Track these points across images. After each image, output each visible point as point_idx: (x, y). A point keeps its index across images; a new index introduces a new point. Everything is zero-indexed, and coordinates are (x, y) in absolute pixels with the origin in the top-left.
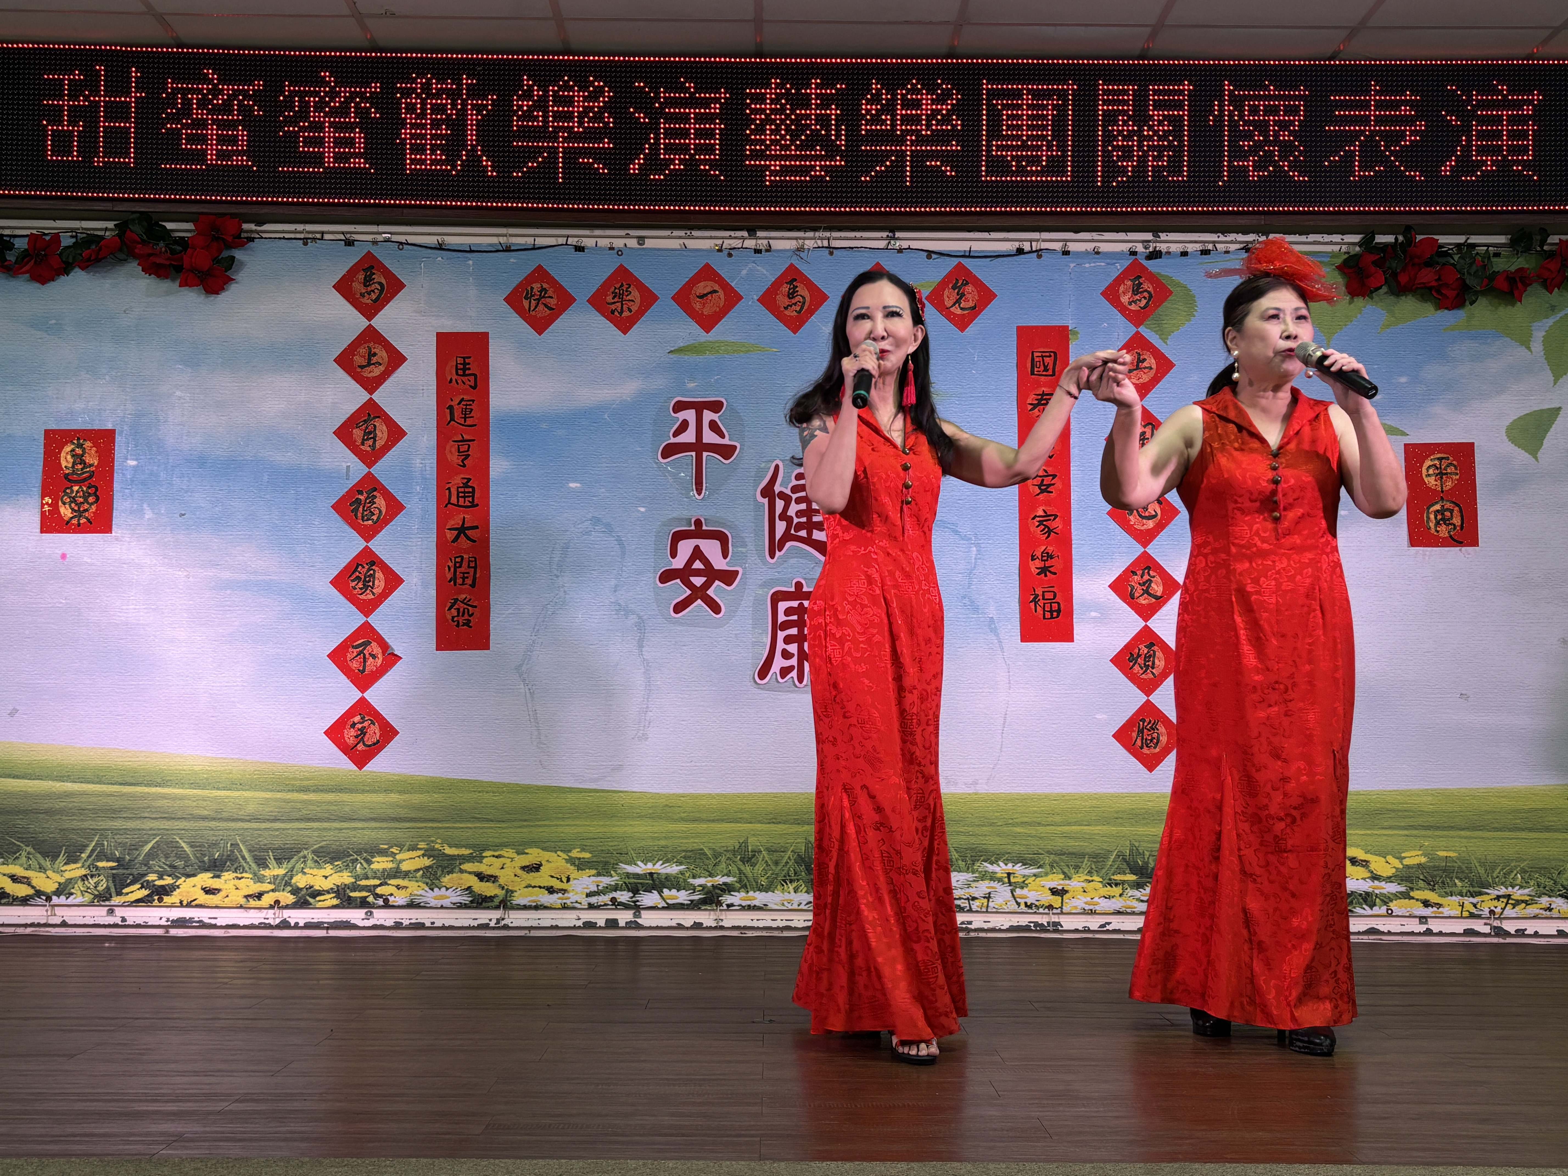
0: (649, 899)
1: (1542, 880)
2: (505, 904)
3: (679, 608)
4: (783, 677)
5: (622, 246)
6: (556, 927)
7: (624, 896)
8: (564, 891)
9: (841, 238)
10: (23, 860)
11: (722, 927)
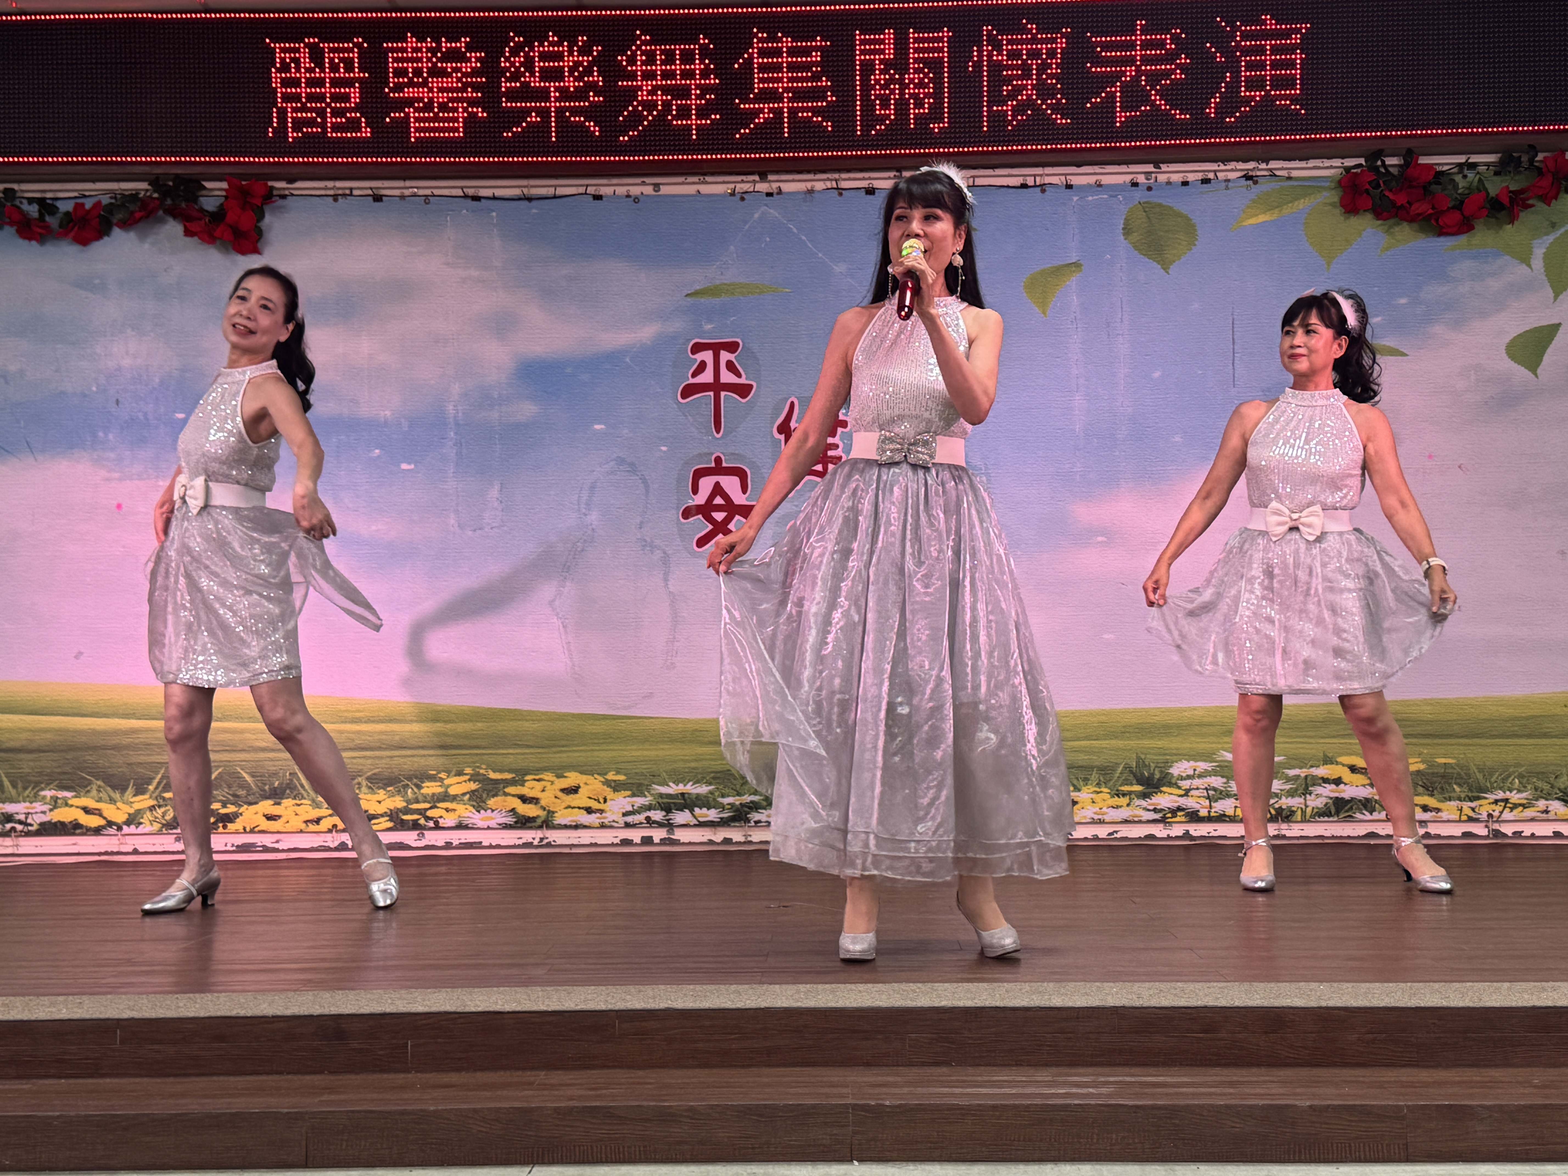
0: (681, 817)
1: (1540, 784)
2: (547, 824)
3: (702, 542)
5: (639, 193)
6: (596, 845)
7: (657, 815)
8: (601, 811)
9: (849, 179)
10: (94, 793)
11: (750, 842)
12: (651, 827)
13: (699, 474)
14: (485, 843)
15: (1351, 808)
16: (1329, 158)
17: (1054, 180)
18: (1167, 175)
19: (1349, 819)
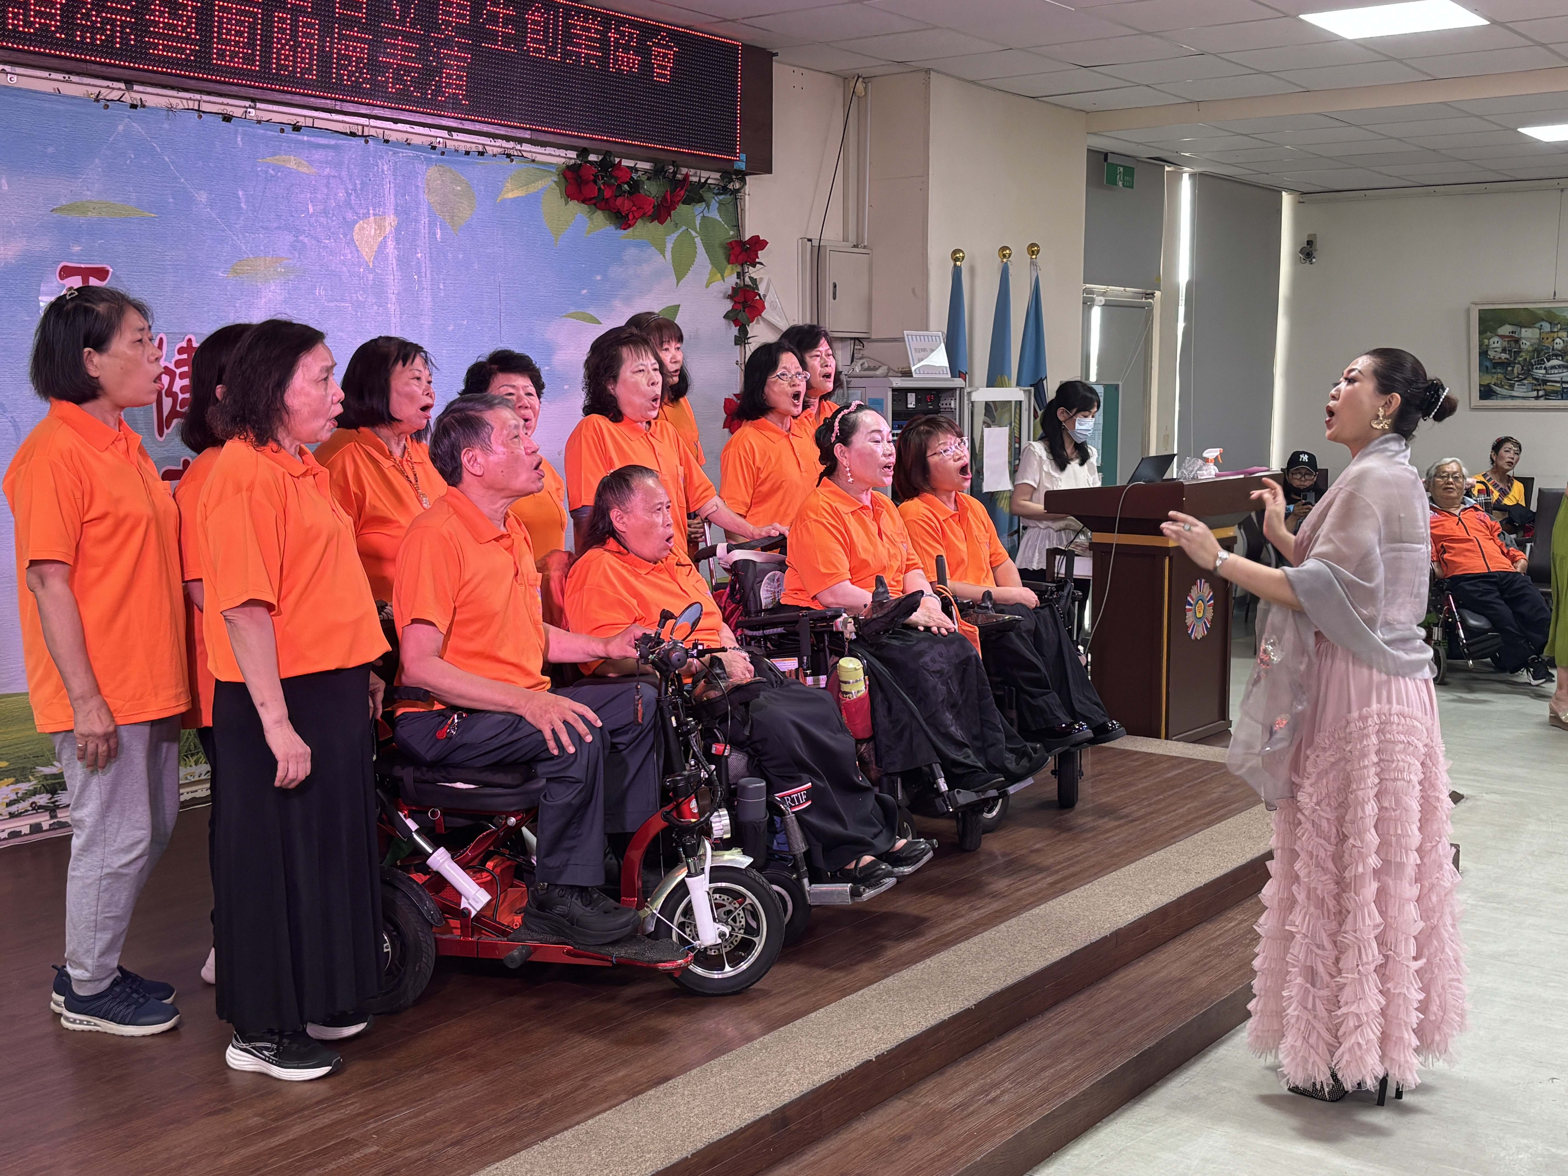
9: (209, 102)
12: (37, 813)
17: (373, 132)
18: (456, 143)
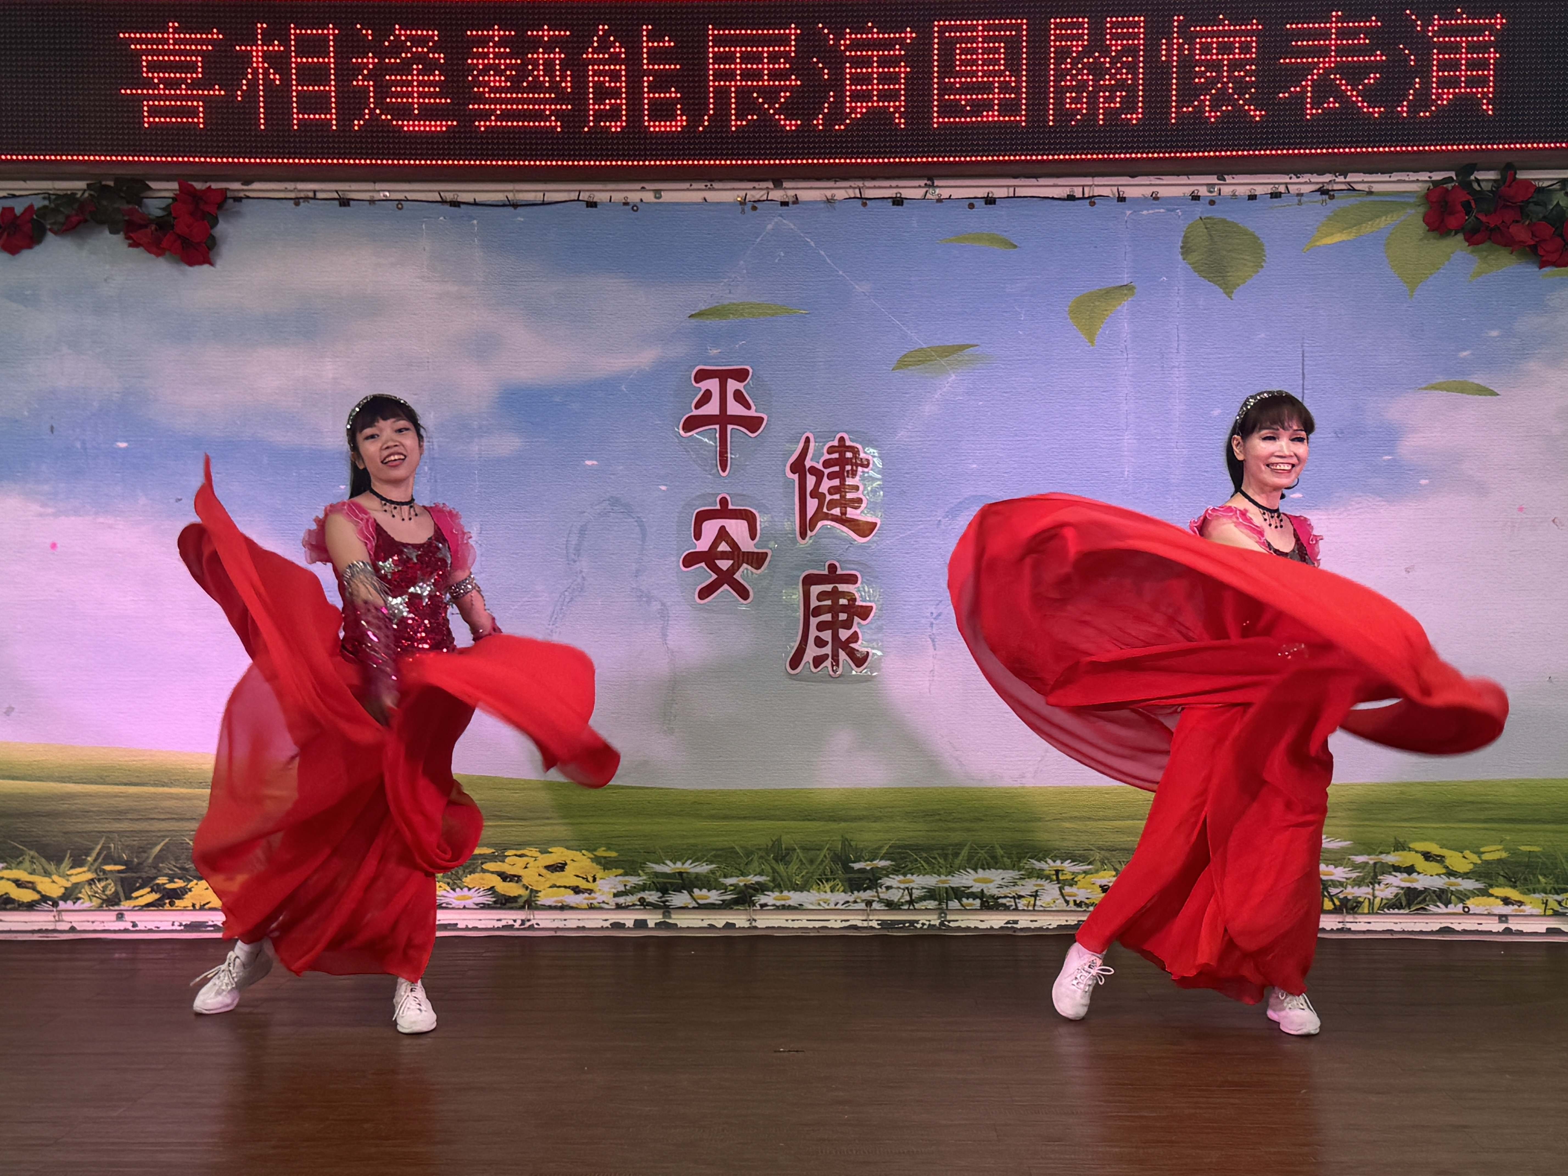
0: (680, 899)
2: (530, 904)
3: (705, 593)
4: (816, 667)
5: (638, 201)
6: (584, 928)
7: (652, 897)
8: (590, 891)
9: (875, 187)
10: (27, 864)
11: (756, 928)
12: (645, 909)
13: (703, 517)
14: (461, 925)
15: (1424, 900)
16: (1416, 171)
17: (1106, 191)
18: (1232, 188)
19: (1422, 911)
